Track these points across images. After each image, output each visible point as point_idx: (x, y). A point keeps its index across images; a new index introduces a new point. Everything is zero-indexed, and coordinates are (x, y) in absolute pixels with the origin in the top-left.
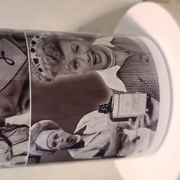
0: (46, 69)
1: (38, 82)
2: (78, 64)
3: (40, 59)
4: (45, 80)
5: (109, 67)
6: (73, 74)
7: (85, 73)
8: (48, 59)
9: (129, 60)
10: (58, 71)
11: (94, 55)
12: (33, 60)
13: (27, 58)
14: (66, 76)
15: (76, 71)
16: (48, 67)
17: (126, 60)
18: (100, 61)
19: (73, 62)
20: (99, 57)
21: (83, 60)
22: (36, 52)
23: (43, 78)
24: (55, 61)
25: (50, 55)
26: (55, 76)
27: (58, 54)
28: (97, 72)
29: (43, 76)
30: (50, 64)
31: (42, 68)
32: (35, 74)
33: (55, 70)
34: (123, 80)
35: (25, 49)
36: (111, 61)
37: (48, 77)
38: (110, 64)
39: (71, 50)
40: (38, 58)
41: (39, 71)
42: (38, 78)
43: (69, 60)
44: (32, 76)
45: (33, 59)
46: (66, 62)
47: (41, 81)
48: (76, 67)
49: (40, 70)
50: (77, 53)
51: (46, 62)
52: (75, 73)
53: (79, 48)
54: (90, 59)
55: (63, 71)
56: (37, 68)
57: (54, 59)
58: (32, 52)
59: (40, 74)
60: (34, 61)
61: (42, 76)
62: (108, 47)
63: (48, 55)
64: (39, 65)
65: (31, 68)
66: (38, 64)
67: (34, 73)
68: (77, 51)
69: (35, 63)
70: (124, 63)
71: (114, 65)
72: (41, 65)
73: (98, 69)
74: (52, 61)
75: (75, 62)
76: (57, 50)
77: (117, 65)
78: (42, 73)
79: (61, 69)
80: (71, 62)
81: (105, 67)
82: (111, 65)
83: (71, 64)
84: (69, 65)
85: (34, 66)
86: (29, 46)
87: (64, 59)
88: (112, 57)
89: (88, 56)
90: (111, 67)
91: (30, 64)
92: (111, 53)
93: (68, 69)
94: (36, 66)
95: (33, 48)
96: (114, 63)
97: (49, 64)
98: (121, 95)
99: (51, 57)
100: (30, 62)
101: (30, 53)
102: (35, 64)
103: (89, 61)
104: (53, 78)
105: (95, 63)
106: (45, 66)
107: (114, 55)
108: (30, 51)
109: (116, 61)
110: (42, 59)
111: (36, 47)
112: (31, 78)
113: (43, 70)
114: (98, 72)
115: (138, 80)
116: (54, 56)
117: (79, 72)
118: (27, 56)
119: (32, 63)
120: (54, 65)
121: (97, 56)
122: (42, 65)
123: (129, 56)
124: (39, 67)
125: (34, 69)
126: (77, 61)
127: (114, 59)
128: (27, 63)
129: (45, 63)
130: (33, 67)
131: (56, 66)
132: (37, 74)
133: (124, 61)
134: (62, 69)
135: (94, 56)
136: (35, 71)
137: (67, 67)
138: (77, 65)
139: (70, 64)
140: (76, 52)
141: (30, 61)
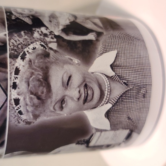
0: (28, 111)
1: (17, 125)
2: (65, 103)
3: (21, 98)
4: (25, 123)
5: (99, 106)
6: (57, 116)
7: (71, 114)
8: (31, 98)
9: (124, 95)
10: (41, 113)
11: (86, 90)
12: (13, 101)
13: (6, 97)
14: (49, 118)
15: (61, 112)
16: (30, 109)
17: (121, 96)
18: (91, 98)
19: (60, 102)
20: (92, 92)
21: (72, 99)
22: (19, 88)
23: (22, 121)
24: (40, 101)
25: (34, 93)
26: (37, 119)
27: (45, 90)
28: (84, 113)
29: (23, 120)
30: (34, 105)
31: (22, 111)
32: (14, 118)
33: (37, 113)
34: (110, 119)
35: (5, 83)
36: (104, 98)
37: (28, 121)
38: (102, 102)
39: (61, 84)
40: (20, 97)
41: (18, 114)
42: (17, 122)
43: (56, 100)
44: (10, 120)
45: (14, 99)
46: (51, 102)
47: (20, 124)
48: (62, 108)
49: (20, 113)
50: (67, 88)
51: (29, 103)
52: (59, 115)
53: (72, 78)
54: (80, 96)
55: (47, 113)
56: (17, 111)
57: (39, 98)
58: (13, 88)
59: (20, 117)
60: (15, 102)
61: (21, 120)
62: (106, 76)
63: (32, 93)
64: (20, 107)
65: (10, 111)
66: (18, 106)
67: (12, 117)
68: (68, 84)
69: (15, 104)
70: (118, 100)
71: (106, 103)
72: (22, 107)
73: (87, 109)
74: (36, 101)
75: (62, 102)
76: (44, 84)
77: (109, 102)
78: (22, 116)
79: (44, 111)
80: (57, 102)
81: (95, 107)
82: (102, 104)
83: (57, 105)
84: (54, 106)
85: (14, 108)
86: (10, 78)
87: (50, 97)
88: (106, 92)
89: (79, 92)
90: (102, 105)
91: (10, 106)
92: (107, 87)
93: (53, 110)
94: (16, 108)
95: (15, 81)
96: (107, 101)
97: (31, 106)
98: (103, 133)
99: (35, 95)
100: (10, 104)
101: (10, 91)
102: (15, 106)
103: (78, 99)
104: (34, 121)
105: (85, 101)
106: (26, 108)
107: (110, 89)
108: (11, 86)
109: (109, 98)
110: (24, 99)
111: (19, 79)
112: (9, 122)
113: (23, 113)
114: (86, 112)
115: (126, 118)
116: (40, 93)
117: (65, 114)
118: (7, 95)
119: (12, 105)
120: (37, 106)
121: (89, 92)
122: (24, 106)
123: (126, 90)
124: (19, 110)
125: (13, 112)
126: (65, 100)
127: (108, 94)
128: (5, 105)
129: (27, 105)
130: (12, 110)
131: (39, 107)
132: (16, 118)
133: (119, 97)
134: (46, 111)
135: (86, 92)
136: (14, 114)
137: (52, 109)
138: (64, 105)
139: (56, 103)
140: (66, 85)
141: (10, 102)
